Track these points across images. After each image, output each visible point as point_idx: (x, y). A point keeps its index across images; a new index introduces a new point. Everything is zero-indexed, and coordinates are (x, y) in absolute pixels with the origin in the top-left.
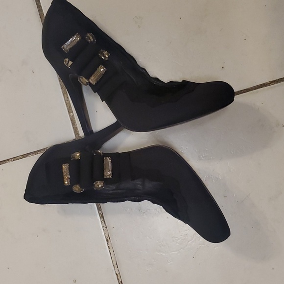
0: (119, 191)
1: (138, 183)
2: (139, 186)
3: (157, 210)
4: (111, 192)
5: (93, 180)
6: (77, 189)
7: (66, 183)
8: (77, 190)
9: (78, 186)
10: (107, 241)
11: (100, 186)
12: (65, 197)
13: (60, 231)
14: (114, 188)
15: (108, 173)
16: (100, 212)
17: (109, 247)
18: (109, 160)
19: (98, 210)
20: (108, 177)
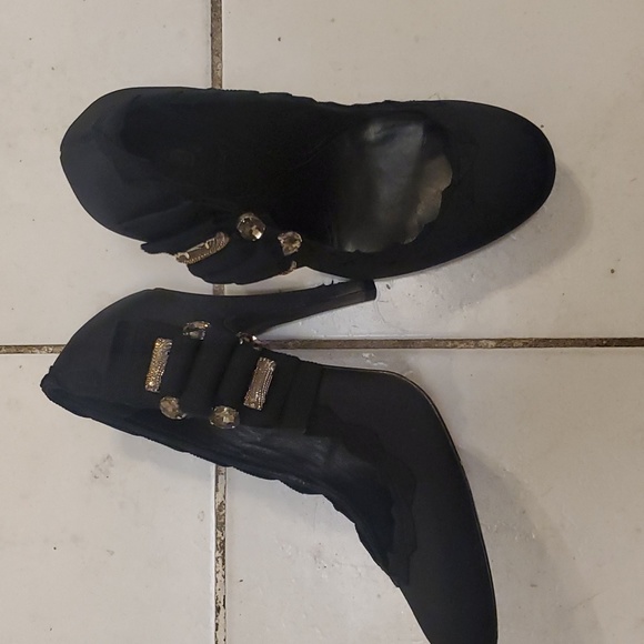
0: (269, 451)
1: (318, 448)
2: (317, 455)
3: (359, 570)
4: (248, 446)
5: (215, 401)
6: (170, 407)
7: (151, 383)
8: (170, 410)
9: (174, 401)
10: (218, 609)
11: (226, 420)
12: (136, 417)
13: (112, 553)
14: (259, 439)
15: (256, 398)
16: (220, 534)
17: (217, 625)
18: (269, 366)
19: (217, 527)
20: (253, 406)
